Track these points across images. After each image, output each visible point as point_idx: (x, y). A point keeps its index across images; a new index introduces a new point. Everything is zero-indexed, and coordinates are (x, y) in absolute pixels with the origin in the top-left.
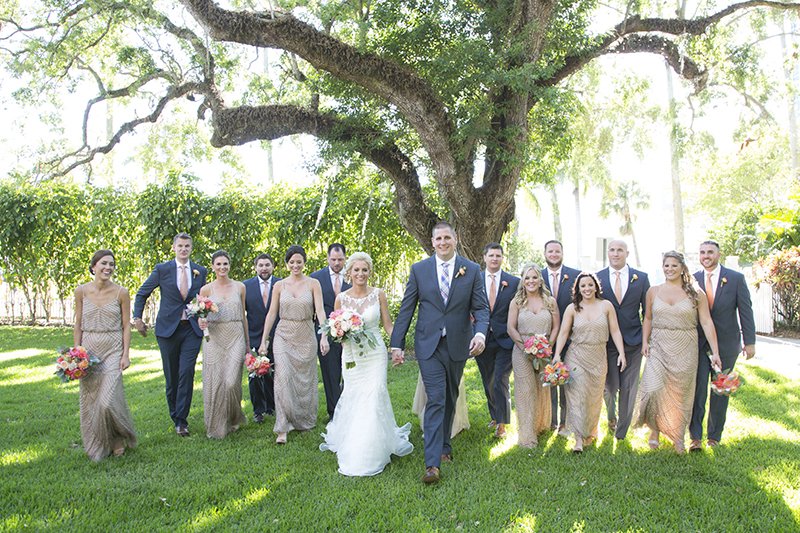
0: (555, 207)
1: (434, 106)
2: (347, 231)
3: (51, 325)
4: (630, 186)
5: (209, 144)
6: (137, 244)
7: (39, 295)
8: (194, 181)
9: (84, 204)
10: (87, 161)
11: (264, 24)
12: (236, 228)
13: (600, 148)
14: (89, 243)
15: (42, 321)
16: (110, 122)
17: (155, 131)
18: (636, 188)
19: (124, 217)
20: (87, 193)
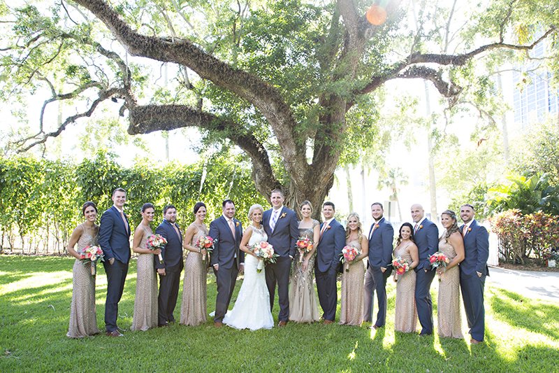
0: (349, 183)
1: (283, 107)
2: (218, 194)
3: (13, 253)
4: (396, 170)
5: (127, 133)
6: (75, 200)
7: (6, 233)
8: (115, 158)
9: (39, 171)
10: (43, 142)
11: (167, 45)
12: (143, 190)
13: (383, 143)
14: (42, 198)
15: (7, 251)
16: (60, 117)
17: (90, 123)
18: (400, 171)
19: (66, 181)
20: (42, 164)
